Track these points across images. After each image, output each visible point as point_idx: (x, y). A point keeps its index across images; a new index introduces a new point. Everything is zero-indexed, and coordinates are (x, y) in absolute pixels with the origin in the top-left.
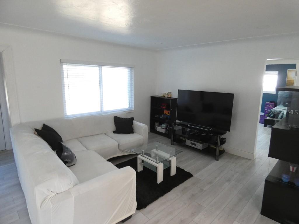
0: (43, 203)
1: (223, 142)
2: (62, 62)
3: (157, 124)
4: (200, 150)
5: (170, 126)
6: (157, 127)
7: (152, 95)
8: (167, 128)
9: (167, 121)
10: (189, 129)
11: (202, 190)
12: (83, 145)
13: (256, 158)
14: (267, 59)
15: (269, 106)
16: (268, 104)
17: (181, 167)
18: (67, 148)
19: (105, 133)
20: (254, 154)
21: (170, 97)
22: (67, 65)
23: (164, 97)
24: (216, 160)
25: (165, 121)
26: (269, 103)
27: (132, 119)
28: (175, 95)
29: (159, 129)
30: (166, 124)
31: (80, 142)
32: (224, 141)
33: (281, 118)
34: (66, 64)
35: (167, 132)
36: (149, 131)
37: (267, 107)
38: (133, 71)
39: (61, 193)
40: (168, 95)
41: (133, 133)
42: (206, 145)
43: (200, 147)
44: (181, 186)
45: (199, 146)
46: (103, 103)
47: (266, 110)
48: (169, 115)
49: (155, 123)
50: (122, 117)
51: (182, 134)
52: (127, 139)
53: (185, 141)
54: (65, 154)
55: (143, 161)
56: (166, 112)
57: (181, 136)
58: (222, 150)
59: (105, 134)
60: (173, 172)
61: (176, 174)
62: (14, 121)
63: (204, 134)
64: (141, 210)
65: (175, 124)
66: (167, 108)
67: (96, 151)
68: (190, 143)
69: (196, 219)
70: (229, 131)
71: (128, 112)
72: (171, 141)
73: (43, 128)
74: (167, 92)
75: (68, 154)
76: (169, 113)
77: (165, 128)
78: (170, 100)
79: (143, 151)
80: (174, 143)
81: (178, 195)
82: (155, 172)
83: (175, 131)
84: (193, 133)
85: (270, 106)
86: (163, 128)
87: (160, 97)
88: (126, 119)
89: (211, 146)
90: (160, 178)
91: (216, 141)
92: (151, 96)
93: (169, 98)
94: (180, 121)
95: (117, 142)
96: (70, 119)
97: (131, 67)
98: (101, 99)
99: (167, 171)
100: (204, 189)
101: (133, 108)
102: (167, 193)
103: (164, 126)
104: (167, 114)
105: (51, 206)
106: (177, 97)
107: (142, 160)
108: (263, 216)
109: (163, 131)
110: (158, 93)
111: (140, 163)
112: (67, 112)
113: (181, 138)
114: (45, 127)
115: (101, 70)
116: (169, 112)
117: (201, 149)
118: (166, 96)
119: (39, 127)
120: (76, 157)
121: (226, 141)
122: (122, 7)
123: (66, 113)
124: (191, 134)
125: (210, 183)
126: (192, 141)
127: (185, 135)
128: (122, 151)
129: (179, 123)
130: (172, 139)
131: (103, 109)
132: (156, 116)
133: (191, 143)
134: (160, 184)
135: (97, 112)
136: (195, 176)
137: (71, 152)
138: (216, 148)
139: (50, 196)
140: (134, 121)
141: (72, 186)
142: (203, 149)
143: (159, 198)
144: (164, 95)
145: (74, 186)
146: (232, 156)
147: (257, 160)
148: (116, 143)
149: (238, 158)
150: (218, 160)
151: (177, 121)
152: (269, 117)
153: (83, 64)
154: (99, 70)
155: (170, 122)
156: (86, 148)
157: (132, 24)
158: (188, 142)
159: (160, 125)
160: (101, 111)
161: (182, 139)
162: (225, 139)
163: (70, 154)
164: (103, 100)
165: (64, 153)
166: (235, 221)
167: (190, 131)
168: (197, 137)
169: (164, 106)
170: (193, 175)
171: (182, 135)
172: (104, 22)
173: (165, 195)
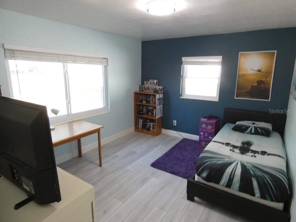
15: (207, 126)
16: (205, 123)
26: (206, 120)
33: (229, 184)
37: (204, 128)
47: (202, 134)
85: (209, 126)
152: (199, 175)
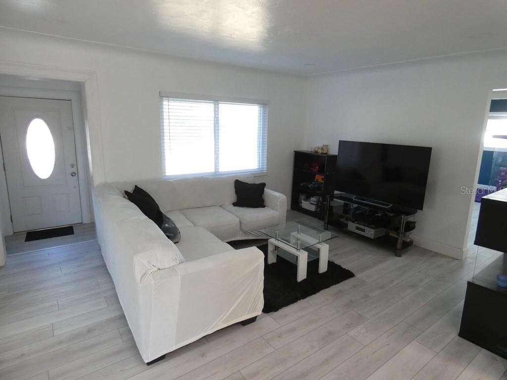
0: (144, 277)
1: (410, 226)
2: (162, 96)
3: (302, 197)
4: (370, 239)
5: (324, 200)
6: (302, 201)
7: (297, 150)
8: (318, 204)
9: (319, 192)
10: (355, 205)
11: (366, 296)
12: (189, 220)
13: (466, 258)
14: (493, 90)
17: (337, 262)
18: (169, 219)
19: (220, 204)
20: (464, 250)
21: (326, 153)
22: (168, 100)
23: (317, 152)
24: (396, 256)
25: (316, 192)
26: (505, 168)
27: (263, 186)
28: (334, 151)
29: (306, 205)
30: (317, 197)
31: (185, 215)
32: (412, 225)
34: (167, 98)
35: (318, 210)
36: (289, 208)
38: (267, 110)
39: (165, 269)
40: (322, 149)
41: (264, 206)
42: (382, 232)
43: (372, 234)
44: (334, 289)
45: (370, 233)
46: (218, 160)
48: (323, 182)
49: (300, 196)
50: (247, 182)
51: (343, 213)
52: (253, 216)
53: (347, 225)
54: (167, 225)
55: (277, 248)
56: (319, 178)
57: (342, 217)
58: (409, 240)
59: (220, 206)
60: (323, 267)
61: (326, 272)
62: (98, 180)
63: (379, 215)
64: (270, 314)
65: (333, 196)
66: (321, 172)
67: (207, 229)
68: (355, 228)
69: (352, 333)
70: (422, 210)
71: (255, 175)
72: (325, 223)
73: (134, 191)
74: (320, 145)
75: (170, 226)
76: (323, 179)
77: (315, 203)
78: (325, 157)
79: (278, 232)
80: (329, 226)
81: (327, 300)
82: (295, 263)
83: (331, 208)
84: (360, 211)
86: (312, 204)
87: (310, 152)
88: (254, 184)
89: (390, 235)
90: (302, 274)
91: (399, 226)
92: (295, 151)
93: (324, 155)
94: (340, 192)
95: (239, 218)
96: (171, 181)
97: (263, 103)
98: (216, 154)
99: (313, 264)
100: (370, 295)
101: (265, 169)
102: (311, 295)
103: (313, 199)
104: (320, 180)
105: (153, 283)
106: (337, 154)
107: (276, 246)
108: (461, 338)
109: (312, 208)
110: (307, 146)
111: (271, 251)
112: (167, 171)
113: (342, 220)
114: (137, 189)
115: (218, 108)
116: (323, 177)
117: (372, 237)
118: (320, 151)
119: (131, 190)
120: (179, 232)
121: (416, 227)
122: (253, 13)
123: (165, 173)
124: (357, 212)
125: (382, 287)
126: (358, 224)
127: (348, 216)
128: (245, 233)
129: (338, 196)
130: (327, 221)
131: (218, 169)
132: (302, 184)
133: (358, 228)
134: (300, 282)
135: (209, 173)
136: (359, 276)
137: (174, 225)
138: (396, 236)
139: (152, 271)
140: (265, 189)
141: (178, 263)
142: (375, 237)
143: (299, 301)
144: (316, 149)
145: (180, 263)
146: (425, 252)
147: (468, 260)
148: (237, 220)
149: (436, 255)
150: (400, 256)
151: (336, 192)
153: (191, 99)
154: (215, 107)
155: (325, 194)
156: (193, 223)
157: (267, 36)
158: (352, 226)
159: (307, 198)
160: (216, 172)
161: (342, 222)
162: (415, 222)
163: (172, 226)
164: (218, 154)
165: (165, 224)
166: (414, 341)
167: (356, 209)
168: (368, 218)
169: (316, 169)
170: (354, 273)
171: (344, 215)
172: (224, 34)
173: (308, 298)
